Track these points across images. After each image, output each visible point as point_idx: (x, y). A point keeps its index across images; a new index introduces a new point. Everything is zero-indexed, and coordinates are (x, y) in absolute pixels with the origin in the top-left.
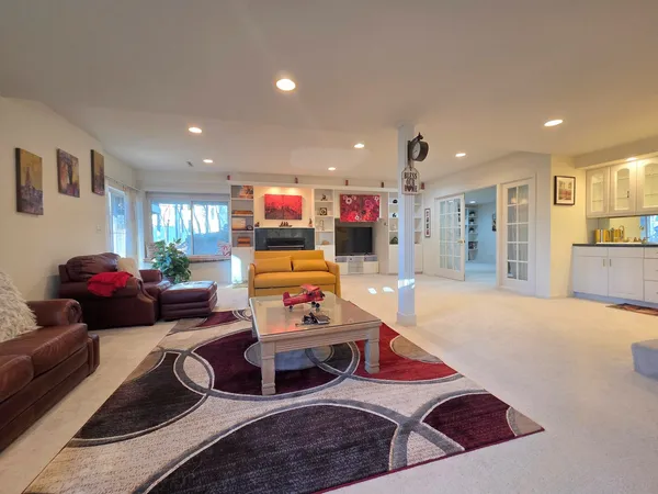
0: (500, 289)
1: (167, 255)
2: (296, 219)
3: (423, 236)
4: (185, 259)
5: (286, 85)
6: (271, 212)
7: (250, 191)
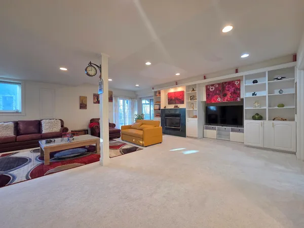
2: (181, 103)
6: (170, 101)
7: (159, 93)
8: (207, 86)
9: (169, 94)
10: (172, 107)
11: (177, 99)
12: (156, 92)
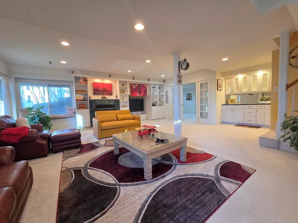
0: (198, 122)
1: (36, 115)
2: (110, 95)
3: (165, 102)
4: (47, 117)
5: (139, 27)
6: (96, 91)
7: (85, 80)
8: (131, 84)
9: (94, 84)
10: (99, 97)
11: (106, 91)
12: (76, 78)
